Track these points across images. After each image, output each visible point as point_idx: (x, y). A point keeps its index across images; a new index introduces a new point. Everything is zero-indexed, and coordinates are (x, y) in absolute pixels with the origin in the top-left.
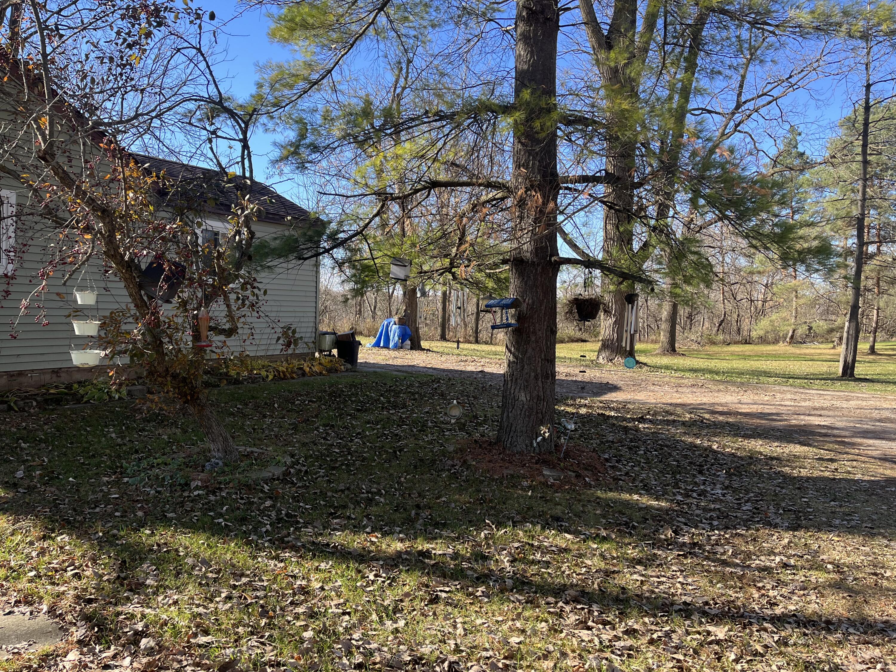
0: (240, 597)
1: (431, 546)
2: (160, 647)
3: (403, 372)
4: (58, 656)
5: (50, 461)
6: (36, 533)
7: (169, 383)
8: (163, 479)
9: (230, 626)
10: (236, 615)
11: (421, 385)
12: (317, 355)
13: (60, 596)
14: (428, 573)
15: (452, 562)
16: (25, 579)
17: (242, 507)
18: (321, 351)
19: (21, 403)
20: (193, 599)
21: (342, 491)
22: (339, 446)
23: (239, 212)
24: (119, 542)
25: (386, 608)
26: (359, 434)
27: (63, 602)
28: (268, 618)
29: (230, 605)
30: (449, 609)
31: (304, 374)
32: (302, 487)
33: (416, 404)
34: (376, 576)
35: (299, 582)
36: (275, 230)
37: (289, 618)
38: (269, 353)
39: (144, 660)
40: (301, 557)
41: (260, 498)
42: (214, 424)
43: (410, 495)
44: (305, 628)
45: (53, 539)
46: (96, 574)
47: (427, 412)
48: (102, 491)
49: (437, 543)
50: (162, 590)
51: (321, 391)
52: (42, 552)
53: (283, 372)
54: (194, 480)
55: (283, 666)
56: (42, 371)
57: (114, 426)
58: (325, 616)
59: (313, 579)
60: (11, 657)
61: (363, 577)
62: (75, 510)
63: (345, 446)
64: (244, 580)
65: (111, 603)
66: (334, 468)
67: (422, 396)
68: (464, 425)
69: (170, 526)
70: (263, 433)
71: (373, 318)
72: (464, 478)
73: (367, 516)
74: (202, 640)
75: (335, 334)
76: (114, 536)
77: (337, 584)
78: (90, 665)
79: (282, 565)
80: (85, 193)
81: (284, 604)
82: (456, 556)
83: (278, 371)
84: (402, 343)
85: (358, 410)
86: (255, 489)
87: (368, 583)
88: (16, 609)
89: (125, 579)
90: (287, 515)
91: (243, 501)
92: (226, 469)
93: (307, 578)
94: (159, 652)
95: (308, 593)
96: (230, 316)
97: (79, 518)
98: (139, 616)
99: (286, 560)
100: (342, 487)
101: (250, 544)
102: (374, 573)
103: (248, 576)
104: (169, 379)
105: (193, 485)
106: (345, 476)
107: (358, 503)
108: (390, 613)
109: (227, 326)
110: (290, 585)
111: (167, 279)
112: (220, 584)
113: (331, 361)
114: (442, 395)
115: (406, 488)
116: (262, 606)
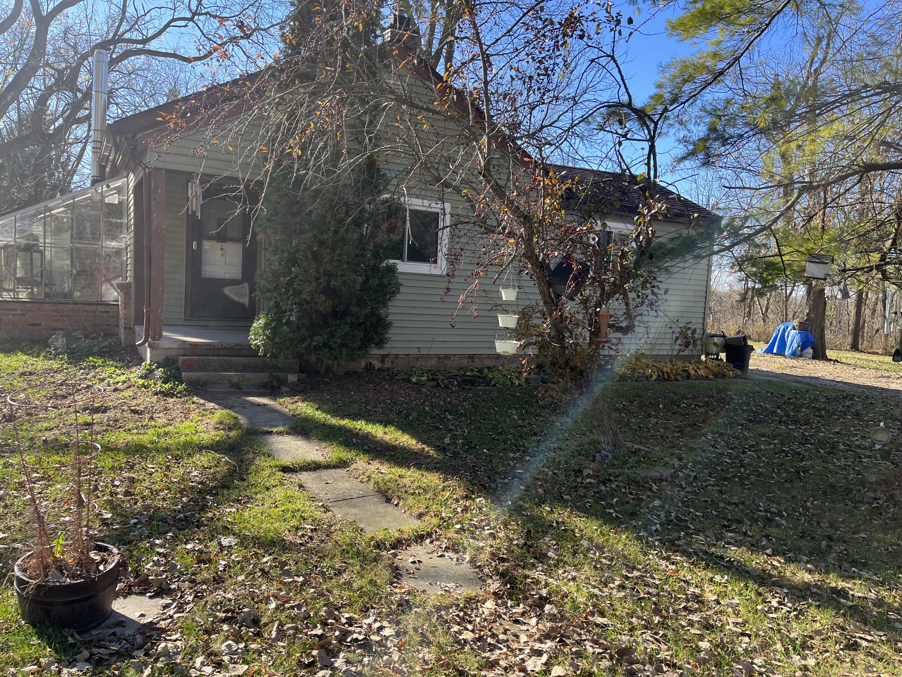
0: (633, 589)
1: (847, 585)
2: (562, 616)
3: (804, 384)
4: (478, 601)
5: (468, 433)
6: (461, 492)
7: (568, 374)
8: (559, 462)
9: (624, 614)
10: (629, 604)
11: (829, 400)
12: (703, 358)
13: (479, 549)
14: (844, 615)
15: (875, 609)
16: (453, 530)
17: (631, 501)
18: (707, 355)
19: (446, 381)
20: (589, 579)
21: (736, 504)
22: (730, 456)
23: (646, 212)
24: (525, 513)
25: (793, 641)
26: (752, 446)
27: (482, 556)
28: (661, 617)
29: (623, 594)
30: (872, 661)
31: (689, 377)
32: (691, 493)
33: (822, 422)
34: (780, 603)
35: (692, 589)
36: (674, 229)
37: (683, 623)
38: (655, 353)
39: (549, 625)
40: (693, 563)
41: (648, 496)
42: (605, 418)
43: (818, 523)
44: (701, 638)
45: (473, 500)
46: (507, 537)
47: (837, 433)
48: (509, 464)
49: (855, 584)
50: (561, 564)
51: (708, 396)
52: (466, 509)
53: (667, 373)
54: (586, 468)
55: (679, 669)
56: (462, 356)
57: (516, 408)
58: (721, 631)
59: (707, 590)
60: (443, 592)
61: (764, 601)
62: (489, 478)
63: (736, 458)
64: (636, 573)
65: (520, 565)
66: (726, 479)
67: (830, 414)
68: (889, 453)
69: (567, 507)
70: (648, 432)
71: (764, 321)
72: (890, 515)
73: (767, 536)
74: (600, 620)
75: (724, 336)
76: (521, 506)
77: (733, 601)
78: (503, 616)
79: (674, 567)
80: (512, 202)
81: (677, 607)
82: (879, 603)
83: (663, 372)
84: (802, 350)
85: (751, 421)
86: (643, 486)
87: (770, 608)
88: (446, 554)
89: (530, 546)
90: (677, 518)
91: (632, 497)
92: (616, 462)
93: (701, 587)
94: (561, 620)
95: (702, 602)
96: (628, 314)
97: (493, 486)
98: (543, 583)
99: (677, 563)
100: (735, 499)
101: (641, 540)
102: (777, 599)
103: (639, 570)
104: (568, 371)
105: (586, 472)
106: (739, 489)
107: (756, 521)
108: (798, 647)
109: (624, 324)
110: (682, 590)
111: (575, 279)
112: (613, 571)
113: (719, 365)
114: (857, 414)
115: (813, 515)
116: (655, 603)
